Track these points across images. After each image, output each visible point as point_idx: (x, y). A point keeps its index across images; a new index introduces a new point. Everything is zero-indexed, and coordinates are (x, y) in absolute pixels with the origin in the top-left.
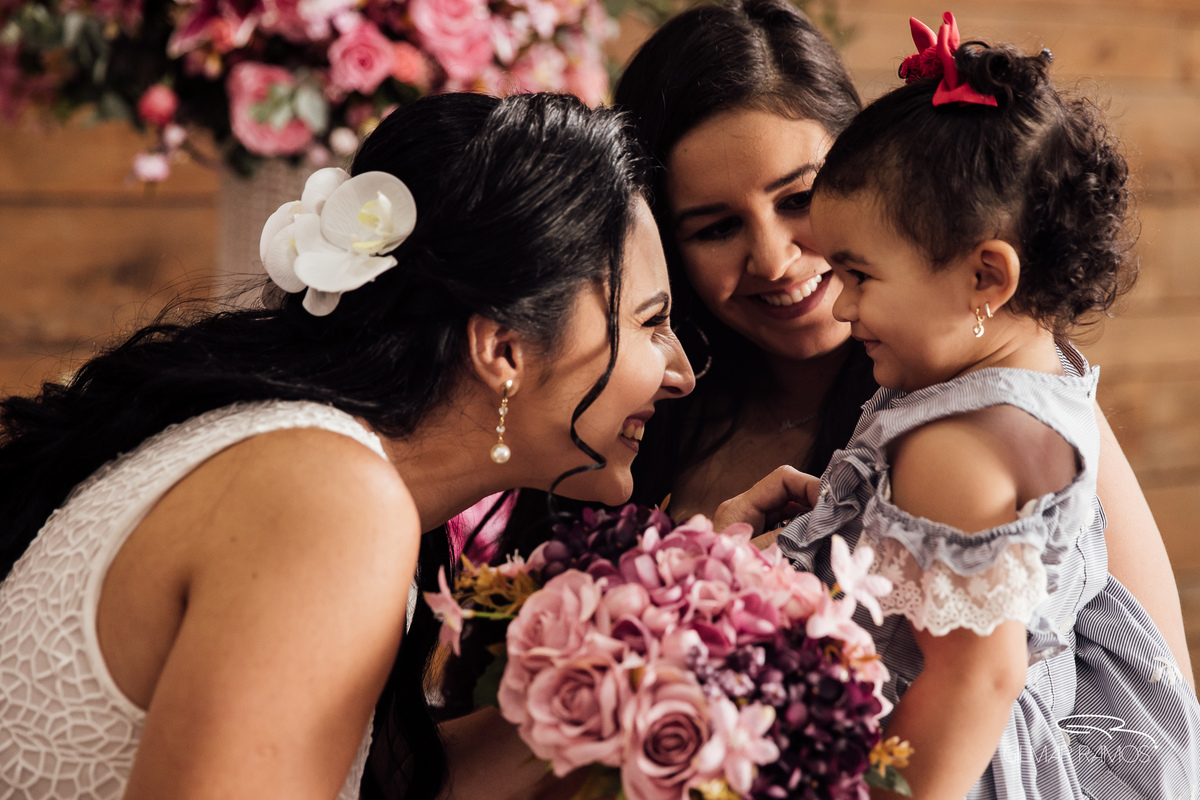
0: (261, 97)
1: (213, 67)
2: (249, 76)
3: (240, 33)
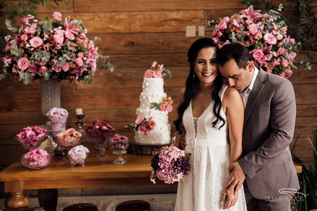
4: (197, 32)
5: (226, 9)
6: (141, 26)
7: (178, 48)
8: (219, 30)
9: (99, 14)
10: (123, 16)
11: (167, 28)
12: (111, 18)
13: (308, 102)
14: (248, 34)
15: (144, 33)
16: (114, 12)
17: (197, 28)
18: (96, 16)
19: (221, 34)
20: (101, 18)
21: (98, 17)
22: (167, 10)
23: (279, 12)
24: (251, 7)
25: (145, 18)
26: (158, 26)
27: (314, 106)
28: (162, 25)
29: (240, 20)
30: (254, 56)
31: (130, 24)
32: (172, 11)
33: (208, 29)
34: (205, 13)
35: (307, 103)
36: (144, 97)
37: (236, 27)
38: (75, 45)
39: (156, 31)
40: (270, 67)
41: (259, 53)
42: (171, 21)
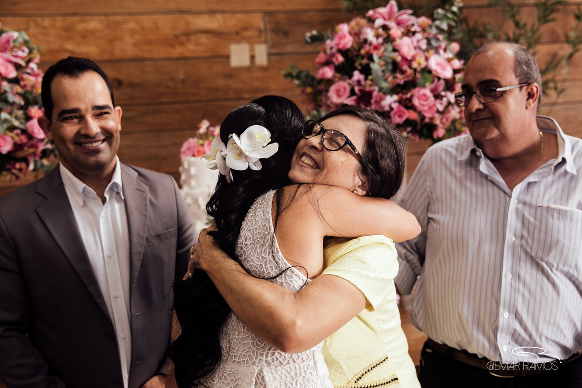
4: (252, 57)
5: (306, 11)
6: (135, 45)
7: (216, 89)
8: (334, 50)
9: (39, 20)
10: (94, 24)
11: (191, 49)
12: (67, 29)
14: (399, 59)
15: (143, 60)
16: (74, 14)
17: (252, 49)
18: (32, 25)
19: (341, 59)
20: (44, 28)
21: (37, 25)
22: (190, 12)
23: (453, 13)
24: (392, 5)
25: (143, 29)
26: (172, 46)
28: (181, 44)
29: (377, 29)
30: (416, 102)
31: (111, 41)
32: (199, 13)
33: (274, 51)
34: (267, 19)
36: (189, 201)
37: (370, 44)
38: (19, 89)
39: (168, 55)
40: (443, 123)
41: (425, 95)
42: (199, 35)
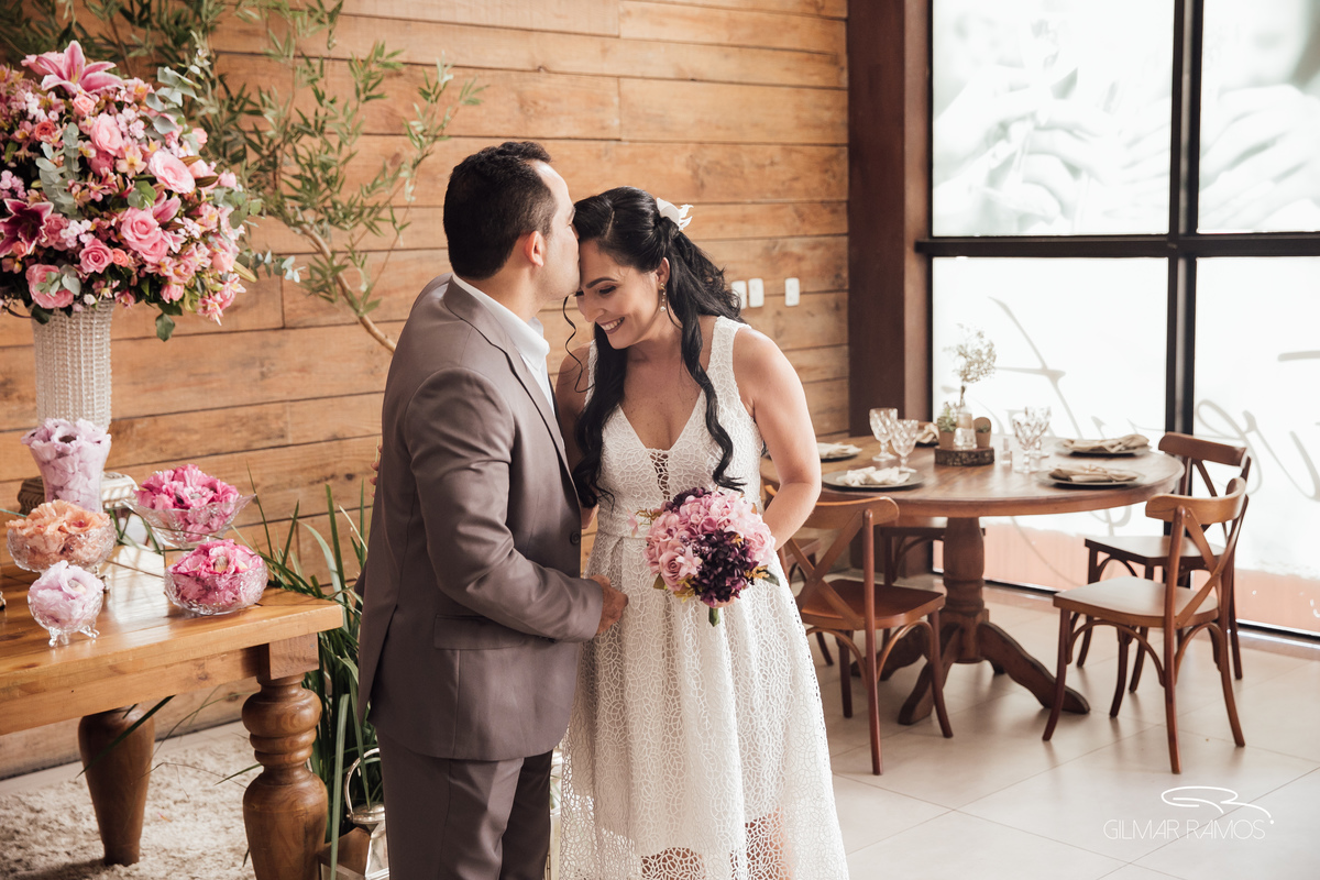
0: (43, 280)
1: (17, 268)
2: (36, 270)
3: (29, 249)
13: (220, 402)
14: (92, 153)
23: (192, 76)
24: (74, 50)
27: (240, 412)
29: (46, 93)
30: (128, 234)
35: (216, 405)
37: (34, 121)
40: (179, 275)
41: (144, 223)
